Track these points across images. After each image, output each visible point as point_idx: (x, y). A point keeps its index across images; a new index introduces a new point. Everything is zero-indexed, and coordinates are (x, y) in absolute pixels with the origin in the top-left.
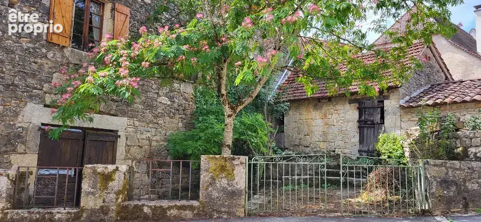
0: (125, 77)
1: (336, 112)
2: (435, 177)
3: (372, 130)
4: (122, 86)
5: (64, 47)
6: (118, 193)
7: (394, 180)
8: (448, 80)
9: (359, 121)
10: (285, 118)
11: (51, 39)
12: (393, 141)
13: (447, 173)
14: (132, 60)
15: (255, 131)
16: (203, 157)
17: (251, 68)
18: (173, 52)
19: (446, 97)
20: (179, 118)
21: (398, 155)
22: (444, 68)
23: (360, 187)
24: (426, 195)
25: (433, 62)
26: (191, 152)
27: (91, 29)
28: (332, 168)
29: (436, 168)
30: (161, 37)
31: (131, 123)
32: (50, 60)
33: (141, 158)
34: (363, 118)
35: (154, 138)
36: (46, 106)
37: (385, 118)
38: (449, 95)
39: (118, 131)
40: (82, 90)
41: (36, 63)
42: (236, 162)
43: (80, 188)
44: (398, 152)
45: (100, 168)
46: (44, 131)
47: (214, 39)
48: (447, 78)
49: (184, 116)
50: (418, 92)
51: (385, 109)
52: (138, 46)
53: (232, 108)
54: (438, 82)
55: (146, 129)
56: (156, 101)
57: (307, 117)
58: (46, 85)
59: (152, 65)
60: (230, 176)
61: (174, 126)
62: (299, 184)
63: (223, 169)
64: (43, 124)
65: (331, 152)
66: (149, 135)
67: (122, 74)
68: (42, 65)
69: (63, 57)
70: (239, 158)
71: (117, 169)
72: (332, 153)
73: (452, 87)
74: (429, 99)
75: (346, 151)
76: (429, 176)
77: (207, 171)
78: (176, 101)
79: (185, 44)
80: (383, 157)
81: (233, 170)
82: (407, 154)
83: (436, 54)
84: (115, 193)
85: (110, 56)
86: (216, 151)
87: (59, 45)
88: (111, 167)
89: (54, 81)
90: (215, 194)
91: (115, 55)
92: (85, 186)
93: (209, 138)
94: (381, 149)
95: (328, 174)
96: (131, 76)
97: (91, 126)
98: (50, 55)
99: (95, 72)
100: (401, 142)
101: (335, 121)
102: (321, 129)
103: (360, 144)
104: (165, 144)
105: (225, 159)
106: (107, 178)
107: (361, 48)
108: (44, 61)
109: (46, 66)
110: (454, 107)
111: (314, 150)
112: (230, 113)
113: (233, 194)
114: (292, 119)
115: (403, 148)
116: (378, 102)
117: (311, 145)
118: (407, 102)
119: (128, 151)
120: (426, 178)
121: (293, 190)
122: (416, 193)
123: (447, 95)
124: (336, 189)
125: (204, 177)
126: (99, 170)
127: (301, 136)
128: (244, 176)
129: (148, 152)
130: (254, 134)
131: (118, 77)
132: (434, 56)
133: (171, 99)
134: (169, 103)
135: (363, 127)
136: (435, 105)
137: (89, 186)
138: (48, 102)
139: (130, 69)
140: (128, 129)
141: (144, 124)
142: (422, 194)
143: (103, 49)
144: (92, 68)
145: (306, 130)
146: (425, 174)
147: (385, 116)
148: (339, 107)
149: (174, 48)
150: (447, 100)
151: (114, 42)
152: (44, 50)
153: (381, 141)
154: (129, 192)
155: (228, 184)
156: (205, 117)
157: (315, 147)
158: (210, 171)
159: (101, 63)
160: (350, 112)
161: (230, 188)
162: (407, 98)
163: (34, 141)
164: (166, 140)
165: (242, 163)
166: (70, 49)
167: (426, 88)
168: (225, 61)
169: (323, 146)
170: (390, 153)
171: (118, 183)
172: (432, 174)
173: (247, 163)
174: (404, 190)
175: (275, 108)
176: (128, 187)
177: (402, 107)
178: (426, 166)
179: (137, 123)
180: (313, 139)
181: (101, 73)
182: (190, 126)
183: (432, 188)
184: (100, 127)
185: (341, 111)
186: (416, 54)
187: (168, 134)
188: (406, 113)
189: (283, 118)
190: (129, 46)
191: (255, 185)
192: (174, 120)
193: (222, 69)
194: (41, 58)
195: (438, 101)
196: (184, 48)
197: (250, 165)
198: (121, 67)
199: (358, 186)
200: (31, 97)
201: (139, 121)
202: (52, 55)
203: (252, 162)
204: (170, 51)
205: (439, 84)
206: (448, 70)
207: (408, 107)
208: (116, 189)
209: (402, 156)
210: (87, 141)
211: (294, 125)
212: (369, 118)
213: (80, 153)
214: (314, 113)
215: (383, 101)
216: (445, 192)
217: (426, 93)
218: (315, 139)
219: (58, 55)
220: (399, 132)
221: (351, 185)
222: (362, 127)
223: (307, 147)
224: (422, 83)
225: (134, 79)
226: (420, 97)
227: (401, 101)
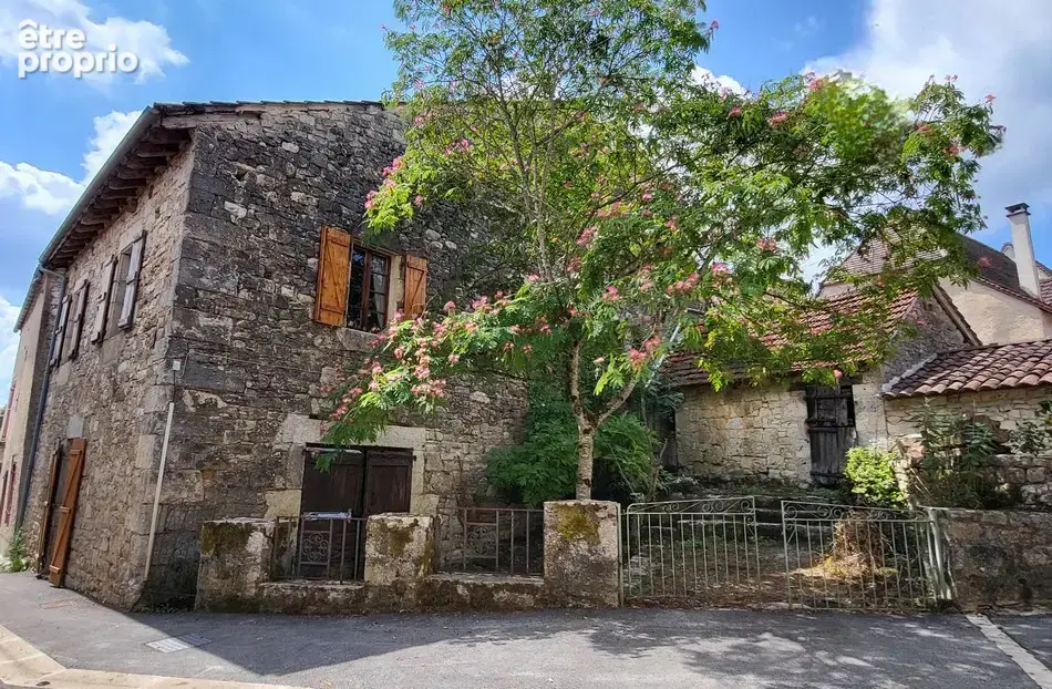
0: (425, 381)
1: (766, 405)
2: (960, 542)
3: (834, 437)
4: (420, 394)
5: (336, 328)
6: (418, 562)
7: (882, 537)
8: (971, 345)
9: (807, 422)
10: (676, 415)
11: (320, 318)
12: (874, 461)
13: (983, 534)
14: (434, 352)
15: (628, 445)
16: (548, 505)
17: (621, 367)
18: (495, 339)
19: (968, 378)
20: (504, 423)
21: (887, 487)
22: (958, 322)
23: (818, 542)
24: (946, 573)
25: (938, 312)
26: (525, 483)
27: (372, 295)
28: (767, 507)
29: (961, 525)
30: (477, 315)
31: (432, 436)
32: (317, 348)
33: (446, 492)
34: (816, 416)
35: (466, 459)
36: (313, 417)
37: (857, 417)
38: (975, 374)
39: (412, 449)
40: (364, 404)
41: (299, 354)
42: (600, 514)
43: (362, 551)
44: (886, 482)
45: (391, 520)
46: (308, 453)
47: (558, 313)
48: (966, 339)
49: (511, 421)
50: (916, 367)
51: (855, 400)
52: (443, 329)
53: (590, 418)
54: (950, 349)
55: (455, 444)
56: (468, 398)
57: (714, 413)
58: (312, 386)
59: (463, 358)
60: (593, 538)
61: (495, 435)
62: (708, 534)
63: (579, 525)
64: (308, 444)
65: (762, 475)
66: (458, 453)
67: (420, 376)
68: (307, 356)
69: (335, 341)
70: (605, 508)
71: (416, 523)
72: (764, 477)
73: (978, 358)
74: (937, 382)
75: (789, 473)
76: (948, 539)
77: (554, 527)
78: (499, 396)
79: (513, 324)
80: (857, 490)
81: (597, 527)
82: (903, 486)
83: (942, 298)
84: (413, 561)
85: (403, 348)
86: (565, 480)
87: (329, 326)
88: (407, 521)
89: (324, 379)
90: (569, 567)
91: (410, 345)
92: (371, 549)
93: (552, 458)
94: (853, 475)
95: (760, 517)
96: (433, 377)
97: (373, 444)
98: (318, 341)
99: (381, 374)
100: (890, 463)
101: (765, 420)
102: (741, 435)
103: (813, 462)
104: (485, 467)
105: (583, 509)
106: (402, 537)
107: (804, 308)
108: (310, 350)
109: (312, 357)
110: (987, 397)
111: (731, 471)
112: (587, 427)
113: (599, 568)
114: (689, 418)
115: (894, 473)
116: (842, 388)
117: (725, 462)
118: (894, 387)
119: (427, 482)
120: (943, 542)
121: (699, 547)
122: (927, 567)
123: (969, 375)
124: (774, 546)
125: (551, 538)
126: (390, 525)
127: (706, 446)
128: (615, 538)
129: (459, 481)
130: (626, 451)
131: (415, 381)
132: (939, 302)
133: (490, 394)
134: (488, 400)
135: (817, 432)
136: (949, 393)
137: (376, 550)
138: (316, 410)
139: (431, 366)
140: (428, 446)
141: (451, 436)
142: (937, 570)
143: (392, 336)
144: (377, 369)
145: (713, 435)
146: (941, 534)
147: (856, 411)
148: (771, 397)
149: (496, 331)
150: (972, 385)
151: (406, 325)
152: (310, 335)
153: (852, 460)
154: (434, 559)
155: (590, 551)
156: (545, 424)
157: (733, 466)
158: (559, 527)
159: (390, 360)
160: (792, 406)
161: (592, 558)
162: (896, 380)
163: (296, 471)
164: (484, 461)
165: (611, 516)
166: (344, 329)
167: (928, 360)
168: (576, 344)
169: (747, 464)
170: (872, 482)
171: (417, 545)
172: (955, 536)
173: (620, 514)
174: (901, 557)
175: (659, 402)
176: (432, 551)
177: (886, 398)
178: (943, 520)
179: (440, 436)
180: (728, 452)
181: (390, 376)
182: (521, 437)
183: (957, 561)
184: (386, 445)
185: (776, 405)
186: (904, 302)
187: (487, 450)
188: (896, 408)
189: (674, 419)
190: (428, 330)
191: (633, 539)
192: (496, 428)
193: (572, 357)
194: (305, 347)
195: (955, 386)
196: (512, 330)
197: (624, 517)
198: (417, 363)
199: (816, 541)
200: (293, 405)
201: (443, 432)
202: (320, 341)
203: (628, 513)
204: (489, 336)
205: (953, 353)
206: (968, 326)
207: (897, 398)
208: (415, 555)
209: (894, 488)
210: (369, 468)
211: (693, 427)
212: (827, 416)
213: (359, 487)
214: (726, 407)
215: (851, 387)
216: (983, 569)
217: (930, 369)
218: (731, 451)
219: (329, 340)
220: (885, 441)
221: (803, 538)
222: (814, 432)
223: (718, 465)
224: (921, 351)
225: (438, 381)
226: (918, 379)
227: (884, 385)
